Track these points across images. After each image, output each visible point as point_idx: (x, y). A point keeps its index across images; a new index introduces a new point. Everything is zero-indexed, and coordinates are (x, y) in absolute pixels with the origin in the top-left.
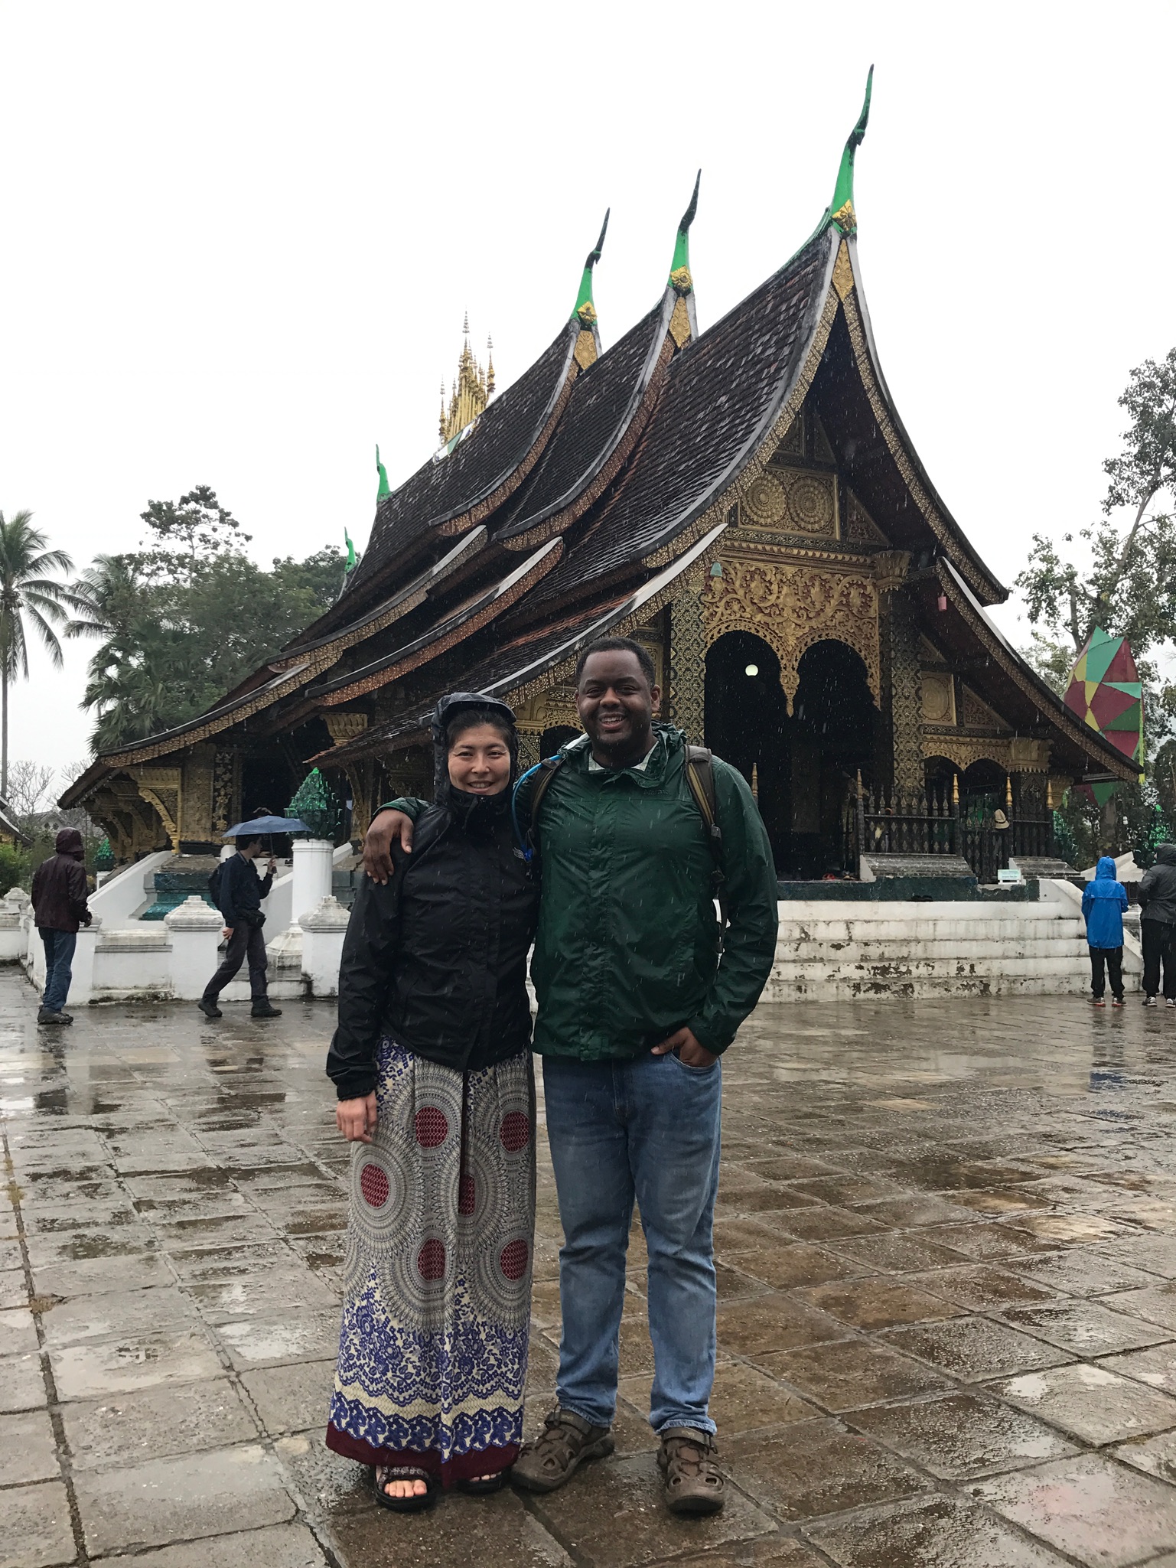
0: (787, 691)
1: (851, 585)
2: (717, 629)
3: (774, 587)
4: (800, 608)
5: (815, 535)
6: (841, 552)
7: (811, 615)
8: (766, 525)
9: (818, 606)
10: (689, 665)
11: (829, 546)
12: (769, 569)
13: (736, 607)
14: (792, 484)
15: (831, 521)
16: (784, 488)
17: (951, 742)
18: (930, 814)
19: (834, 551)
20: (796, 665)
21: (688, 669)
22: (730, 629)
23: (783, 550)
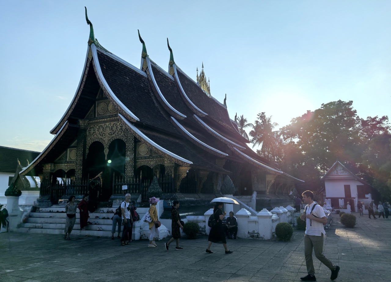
0: (105, 154)
2: (91, 142)
3: (104, 129)
5: (114, 113)
7: (112, 134)
8: (103, 115)
9: (115, 131)
11: (116, 116)
12: (103, 125)
13: (95, 136)
14: (109, 103)
16: (107, 105)
20: (108, 147)
21: (79, 153)
22: (94, 141)
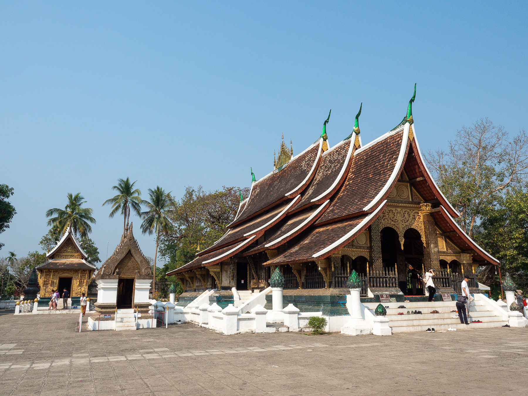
0: (401, 243)
1: (415, 213)
2: (382, 226)
3: (396, 214)
4: (403, 220)
5: (405, 200)
6: (412, 204)
8: (392, 198)
9: (407, 219)
10: (376, 237)
11: (409, 203)
12: (394, 209)
13: (386, 220)
14: (398, 187)
15: (408, 196)
16: (396, 188)
17: (445, 256)
18: (442, 276)
19: (410, 204)
20: (403, 235)
21: (376, 238)
22: (385, 226)
23: (397, 204)
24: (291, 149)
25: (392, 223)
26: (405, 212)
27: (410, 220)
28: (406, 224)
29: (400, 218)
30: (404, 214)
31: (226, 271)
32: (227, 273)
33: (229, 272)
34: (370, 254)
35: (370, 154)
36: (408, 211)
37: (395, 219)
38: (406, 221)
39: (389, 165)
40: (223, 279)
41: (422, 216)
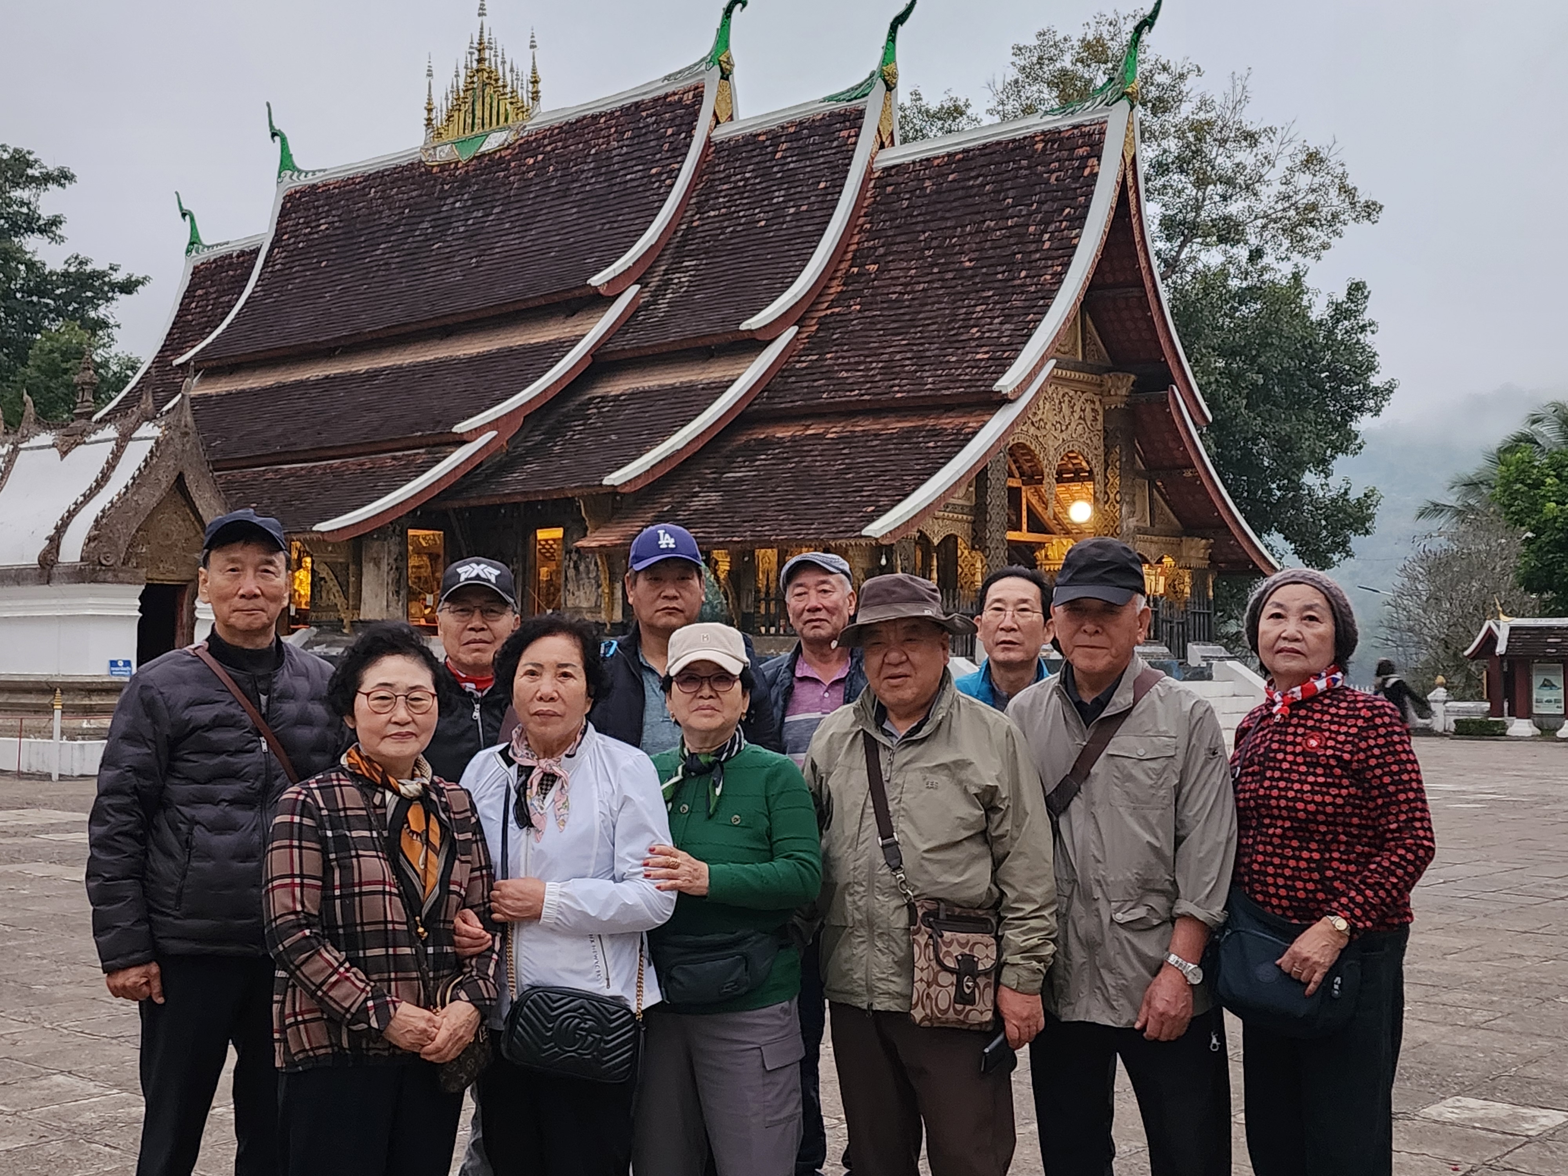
1: (1087, 401)
2: (1010, 442)
4: (1057, 422)
6: (1082, 372)
10: (999, 474)
11: (1075, 367)
13: (1019, 422)
19: (1078, 371)
20: (1055, 473)
21: (999, 479)
22: (1015, 441)
24: (534, 71)
25: (1032, 430)
26: (1064, 396)
27: (1073, 425)
28: (1064, 436)
29: (1051, 415)
30: (1060, 403)
31: (377, 564)
32: (379, 568)
33: (385, 567)
34: (974, 530)
35: (954, 181)
36: (1072, 393)
37: (1041, 420)
38: (1064, 428)
39: (1046, 236)
40: (366, 592)
41: (1101, 412)
